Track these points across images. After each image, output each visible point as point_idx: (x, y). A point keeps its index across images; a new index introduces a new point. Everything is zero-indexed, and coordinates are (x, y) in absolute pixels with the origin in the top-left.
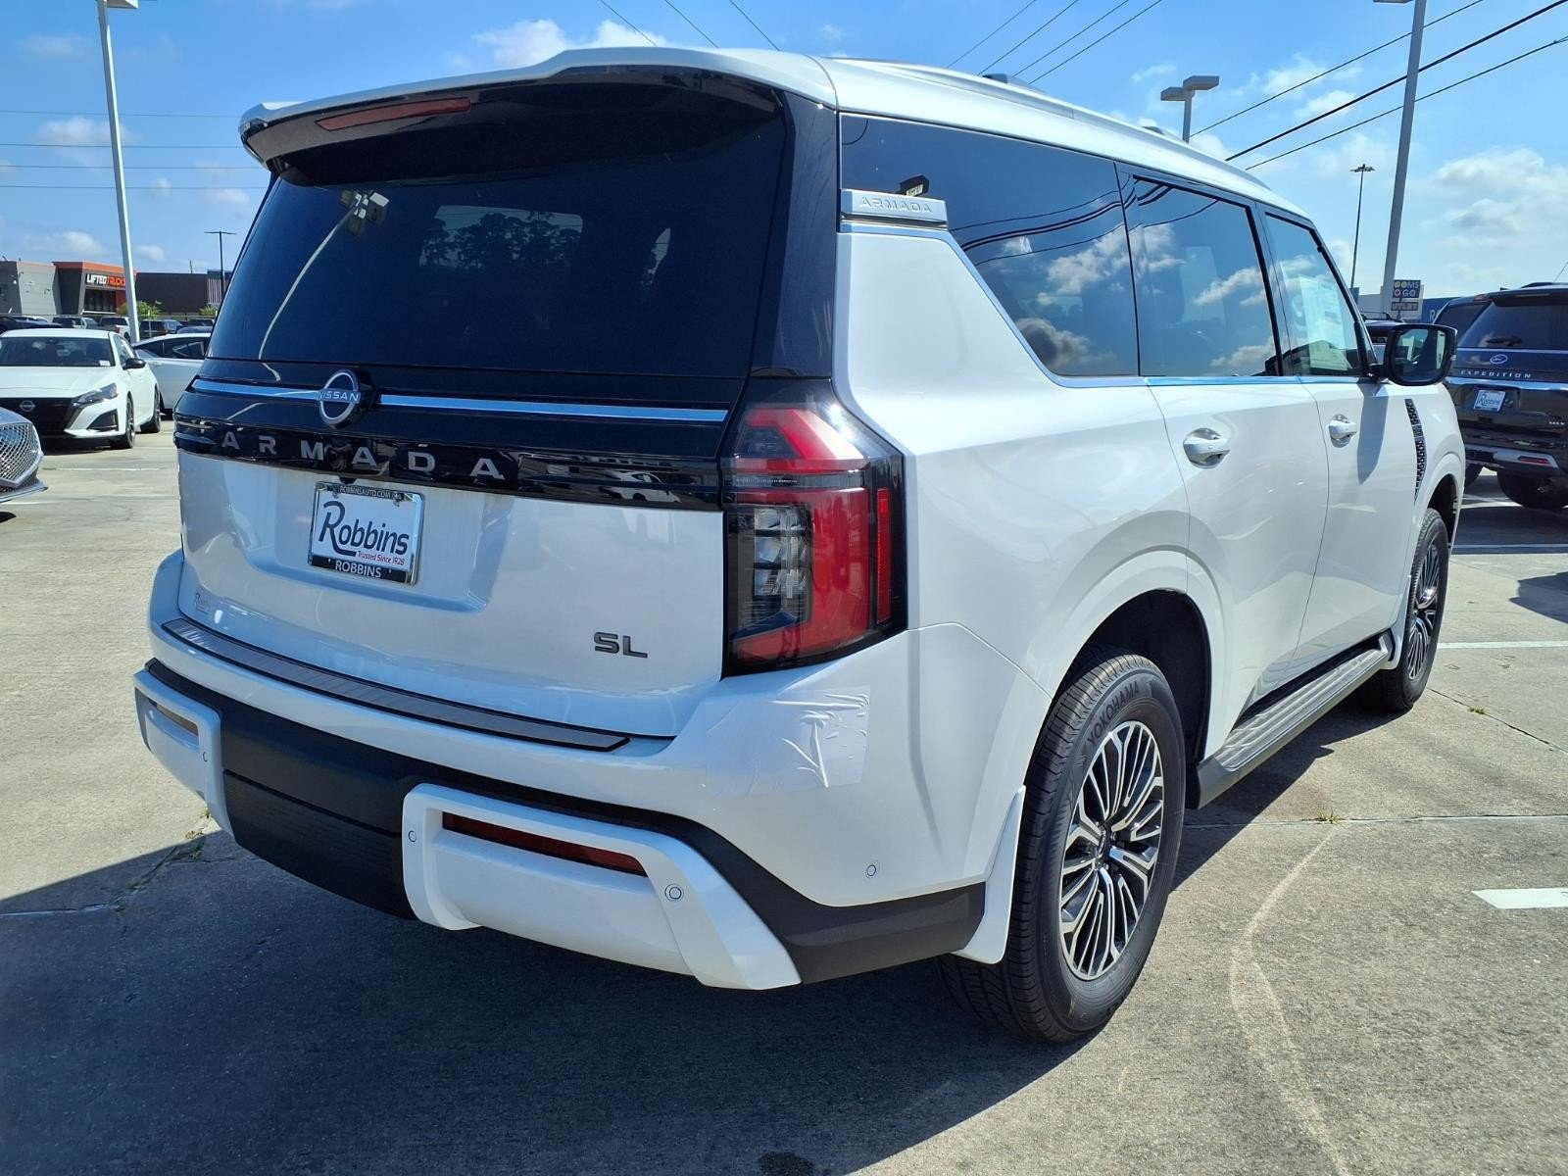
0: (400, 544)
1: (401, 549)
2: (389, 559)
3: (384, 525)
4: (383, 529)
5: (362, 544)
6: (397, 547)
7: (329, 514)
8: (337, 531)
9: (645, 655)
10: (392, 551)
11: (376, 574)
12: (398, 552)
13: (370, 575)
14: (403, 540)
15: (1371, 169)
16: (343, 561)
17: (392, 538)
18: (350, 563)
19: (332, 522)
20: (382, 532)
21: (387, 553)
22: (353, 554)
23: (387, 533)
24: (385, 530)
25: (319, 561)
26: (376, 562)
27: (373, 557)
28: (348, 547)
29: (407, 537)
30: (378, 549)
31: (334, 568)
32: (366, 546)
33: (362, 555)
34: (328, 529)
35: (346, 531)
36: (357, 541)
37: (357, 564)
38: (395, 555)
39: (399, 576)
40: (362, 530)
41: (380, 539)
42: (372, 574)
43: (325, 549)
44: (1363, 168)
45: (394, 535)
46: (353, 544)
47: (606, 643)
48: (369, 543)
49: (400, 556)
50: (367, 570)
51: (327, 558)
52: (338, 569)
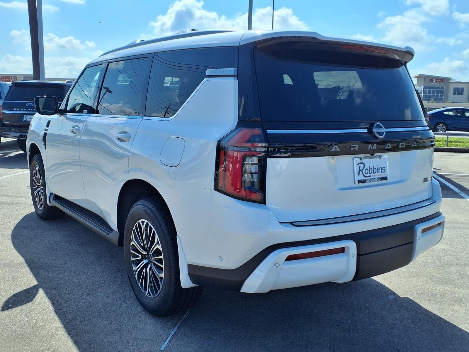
0: (384, 170)
1: (384, 171)
2: (381, 175)
3: (377, 166)
4: (377, 167)
5: (373, 172)
7: (360, 167)
8: (364, 171)
10: (381, 172)
11: (379, 180)
12: (383, 172)
13: (377, 181)
14: (384, 168)
16: (368, 179)
17: (381, 169)
18: (370, 179)
19: (361, 169)
20: (377, 168)
21: (380, 173)
22: (370, 176)
23: (379, 168)
24: (378, 167)
25: (360, 182)
26: (378, 177)
27: (376, 176)
28: (368, 175)
30: (377, 173)
31: (365, 182)
32: (374, 173)
33: (373, 176)
34: (361, 171)
35: (367, 170)
36: (370, 172)
37: (372, 179)
38: (382, 173)
39: (385, 178)
40: (371, 169)
41: (378, 170)
42: (378, 180)
43: (362, 178)
45: (381, 168)
46: (370, 173)
47: (425, 180)
48: (375, 172)
49: (384, 173)
50: (376, 180)
51: (362, 180)
52: (367, 182)
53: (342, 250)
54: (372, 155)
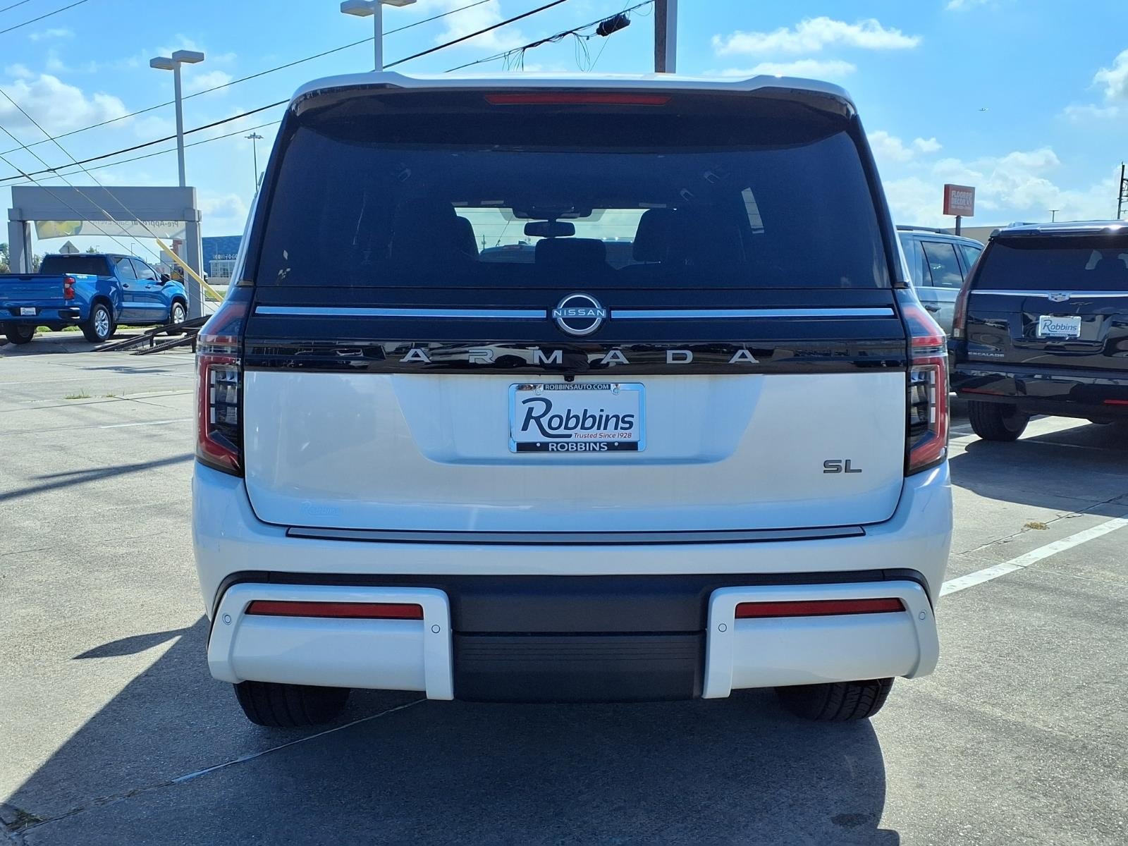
0: (626, 422)
1: (627, 425)
2: (613, 435)
3: (602, 411)
4: (602, 413)
5: (580, 427)
6: (621, 424)
7: (531, 408)
8: (547, 420)
9: (860, 471)
10: (616, 428)
11: (602, 448)
12: (623, 428)
13: (594, 450)
14: (628, 419)
15: (260, 137)
16: (558, 444)
17: (615, 419)
18: (567, 443)
19: (534, 415)
20: (601, 417)
21: (611, 431)
22: (570, 436)
23: (607, 416)
25: (522, 447)
26: (601, 440)
27: (594, 436)
28: (562, 431)
29: (632, 416)
30: (599, 428)
31: (546, 450)
32: (584, 428)
33: (578, 435)
34: (532, 422)
35: (556, 419)
36: (571, 425)
37: (576, 443)
38: (621, 431)
39: (632, 446)
40: (576, 416)
41: (601, 422)
42: (597, 449)
43: (534, 435)
44: (254, 136)
45: (616, 416)
46: (566, 428)
47: (832, 467)
48: (587, 426)
49: (628, 431)
50: (589, 447)
51: (535, 443)
52: (553, 449)
53: (414, 613)
54: (569, 378)
